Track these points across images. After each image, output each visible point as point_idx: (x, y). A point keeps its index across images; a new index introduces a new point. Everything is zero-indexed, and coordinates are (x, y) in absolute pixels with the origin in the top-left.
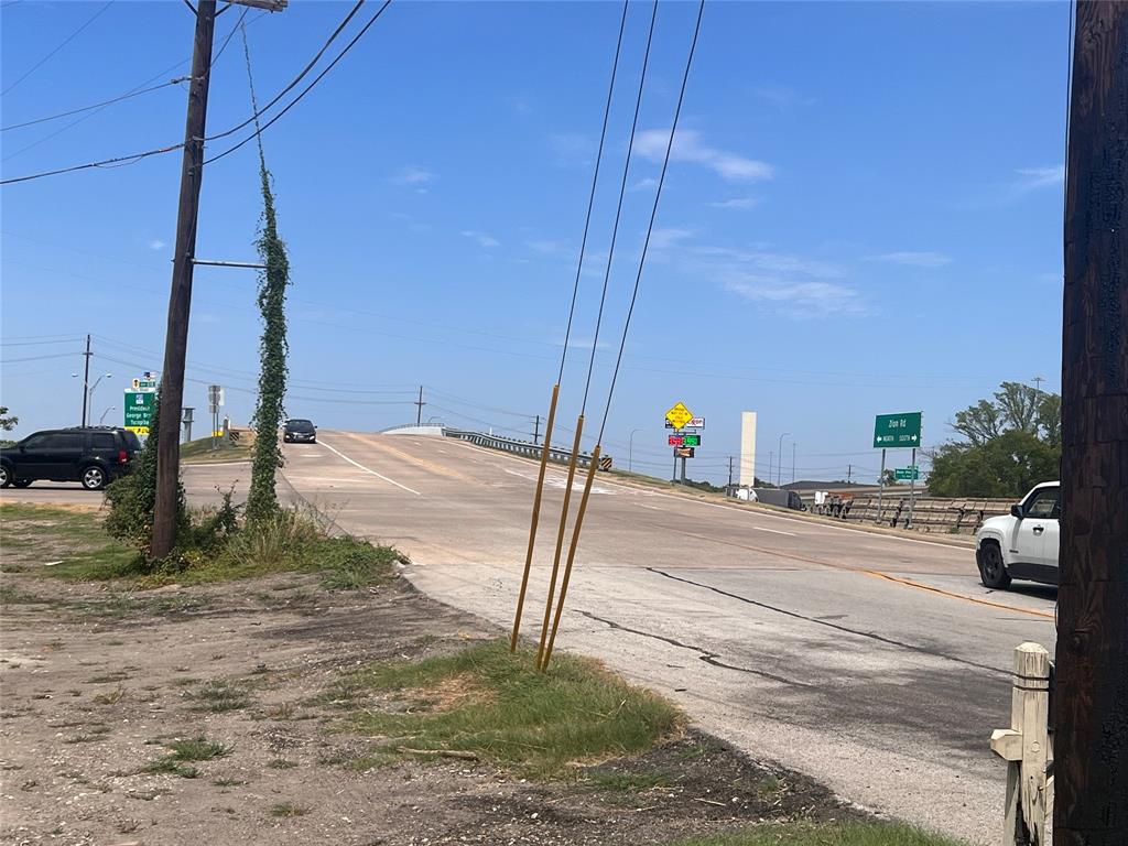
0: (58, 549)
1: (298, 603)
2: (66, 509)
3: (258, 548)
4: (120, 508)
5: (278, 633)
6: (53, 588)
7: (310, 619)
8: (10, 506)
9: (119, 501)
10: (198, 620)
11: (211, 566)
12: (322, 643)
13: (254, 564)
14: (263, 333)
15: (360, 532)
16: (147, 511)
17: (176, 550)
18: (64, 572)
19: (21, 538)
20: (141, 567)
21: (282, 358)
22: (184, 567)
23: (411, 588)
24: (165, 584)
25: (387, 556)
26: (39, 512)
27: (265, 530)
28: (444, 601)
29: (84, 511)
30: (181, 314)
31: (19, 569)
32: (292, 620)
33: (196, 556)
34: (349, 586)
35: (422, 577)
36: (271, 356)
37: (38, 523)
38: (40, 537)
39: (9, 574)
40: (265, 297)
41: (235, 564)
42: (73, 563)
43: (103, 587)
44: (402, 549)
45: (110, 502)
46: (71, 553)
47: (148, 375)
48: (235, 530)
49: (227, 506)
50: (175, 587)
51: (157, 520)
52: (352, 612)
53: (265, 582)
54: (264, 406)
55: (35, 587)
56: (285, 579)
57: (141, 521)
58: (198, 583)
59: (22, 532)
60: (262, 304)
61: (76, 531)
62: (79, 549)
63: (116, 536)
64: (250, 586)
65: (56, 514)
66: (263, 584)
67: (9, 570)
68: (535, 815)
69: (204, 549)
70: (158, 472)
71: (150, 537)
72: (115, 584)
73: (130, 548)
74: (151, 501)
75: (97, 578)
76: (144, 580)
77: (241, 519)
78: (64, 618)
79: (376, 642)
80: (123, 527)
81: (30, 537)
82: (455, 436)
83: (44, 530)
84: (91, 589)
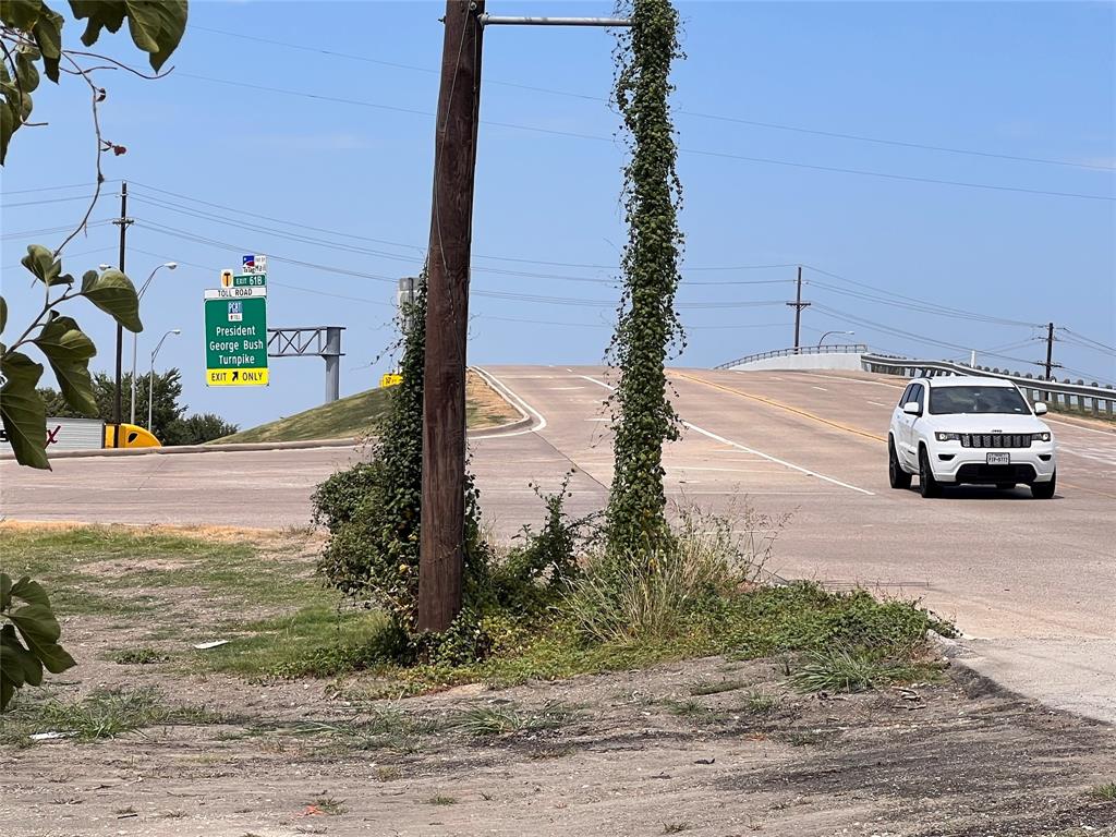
0: (206, 617)
1: (756, 719)
2: (192, 535)
3: (635, 609)
4: (348, 530)
5: (772, 780)
6: (229, 692)
7: (810, 752)
8: (84, 532)
9: (346, 517)
10: (582, 754)
11: (539, 644)
12: (883, 800)
13: (628, 641)
14: (629, 160)
15: (837, 577)
16: (403, 535)
17: (466, 614)
18: (236, 657)
19: (125, 594)
20: (396, 649)
21: (667, 210)
22: (483, 649)
23: (990, 688)
24: (451, 684)
25: (910, 624)
26: (143, 542)
27: (648, 571)
28: (1090, 714)
29: (232, 540)
30: (462, 128)
31: (148, 658)
32: (779, 755)
33: (499, 625)
34: (853, 685)
35: (1003, 665)
36: (647, 208)
37: (147, 564)
38: (161, 592)
39: (133, 668)
40: (631, 86)
41: (586, 642)
42: (249, 644)
43: (328, 691)
44: (936, 607)
45: (325, 518)
46: (235, 625)
47: (250, 260)
48: (572, 572)
49: (554, 524)
50: (475, 689)
51: (427, 554)
52: (895, 738)
53: (665, 679)
54: (635, 314)
55: (191, 692)
56: (709, 670)
57: (394, 557)
58: (522, 682)
59: (124, 583)
60: (622, 101)
61: (229, 579)
62: (250, 615)
63: (346, 586)
64: (640, 684)
65: (178, 547)
66: (674, 679)
67: (129, 658)
69: (516, 612)
70: (425, 454)
71: (414, 590)
72: (351, 683)
73: (370, 613)
74: (412, 514)
75: (313, 672)
76: (407, 675)
77: (587, 551)
78: (291, 752)
79: (1001, 798)
80: (362, 569)
81: (142, 592)
82: (892, 371)
83: (166, 579)
84: (306, 696)
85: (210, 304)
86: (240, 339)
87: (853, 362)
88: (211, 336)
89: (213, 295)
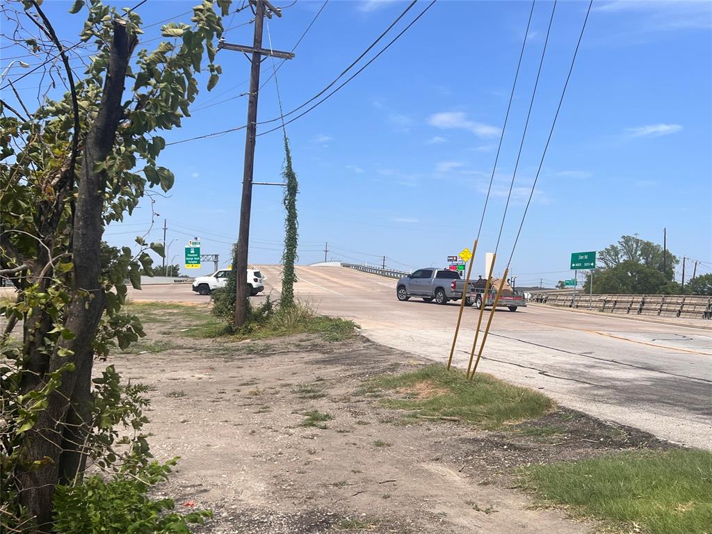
0: (184, 323)
1: (314, 348)
2: (181, 304)
3: (286, 322)
4: (219, 303)
5: (317, 362)
6: (190, 342)
7: (327, 355)
8: (153, 303)
9: (218, 300)
10: (274, 356)
11: (264, 330)
12: (343, 367)
13: (285, 330)
14: (286, 217)
15: (333, 314)
16: (232, 304)
17: (247, 322)
18: (191, 333)
19: (164, 318)
20: (229, 331)
21: (295, 229)
22: (250, 331)
23: (368, 340)
24: (243, 339)
25: (350, 326)
26: (169, 305)
27: (289, 313)
28: (391, 346)
29: (190, 305)
30: (247, 209)
31: (169, 333)
32: (319, 356)
33: (255, 326)
34: (337, 340)
35: (371, 335)
36: (290, 228)
37: (169, 311)
38: (173, 318)
39: (166, 336)
40: (287, 200)
41: (275, 329)
42: (194, 330)
43: (213, 341)
44: (357, 322)
45: (213, 300)
46: (190, 325)
47: (196, 238)
48: (272, 313)
49: (268, 301)
50: (248, 341)
51: (237, 309)
52: (346, 352)
53: (294, 338)
54: (287, 253)
55: (180, 342)
56: (303, 336)
57: (230, 309)
58: (260, 339)
59: (163, 315)
60: (285, 203)
61: (189, 314)
62: (194, 323)
63: (218, 316)
64: (287, 339)
65: (177, 307)
66: (295, 338)
67: (164, 333)
68: (505, 447)
69: (258, 322)
70: (237, 285)
71: (234, 317)
72: (219, 339)
73: (223, 323)
74: (234, 300)
75: (209, 337)
76: (232, 338)
77: (275, 308)
78: (204, 356)
79: (370, 366)
80: (221, 312)
81: (168, 317)
82: (347, 266)
83: (174, 314)
84: (208, 342)
85: (186, 249)
86: (194, 257)
87: (338, 264)
88: (186, 256)
89: (187, 247)
